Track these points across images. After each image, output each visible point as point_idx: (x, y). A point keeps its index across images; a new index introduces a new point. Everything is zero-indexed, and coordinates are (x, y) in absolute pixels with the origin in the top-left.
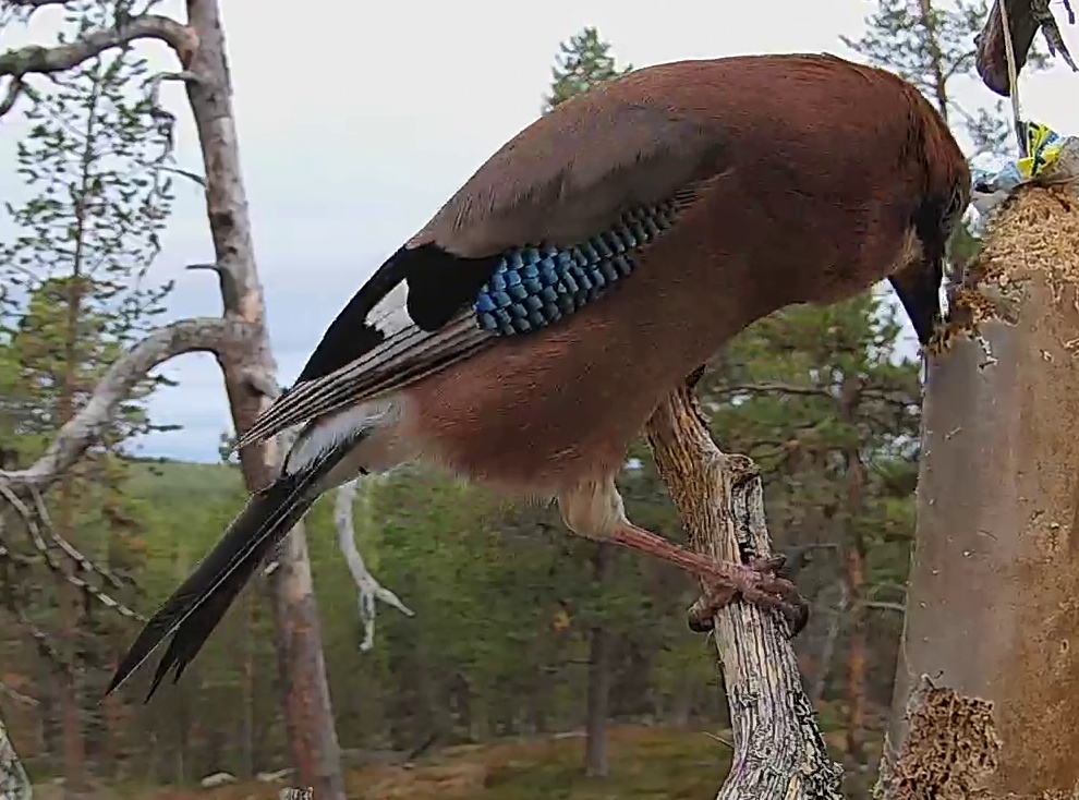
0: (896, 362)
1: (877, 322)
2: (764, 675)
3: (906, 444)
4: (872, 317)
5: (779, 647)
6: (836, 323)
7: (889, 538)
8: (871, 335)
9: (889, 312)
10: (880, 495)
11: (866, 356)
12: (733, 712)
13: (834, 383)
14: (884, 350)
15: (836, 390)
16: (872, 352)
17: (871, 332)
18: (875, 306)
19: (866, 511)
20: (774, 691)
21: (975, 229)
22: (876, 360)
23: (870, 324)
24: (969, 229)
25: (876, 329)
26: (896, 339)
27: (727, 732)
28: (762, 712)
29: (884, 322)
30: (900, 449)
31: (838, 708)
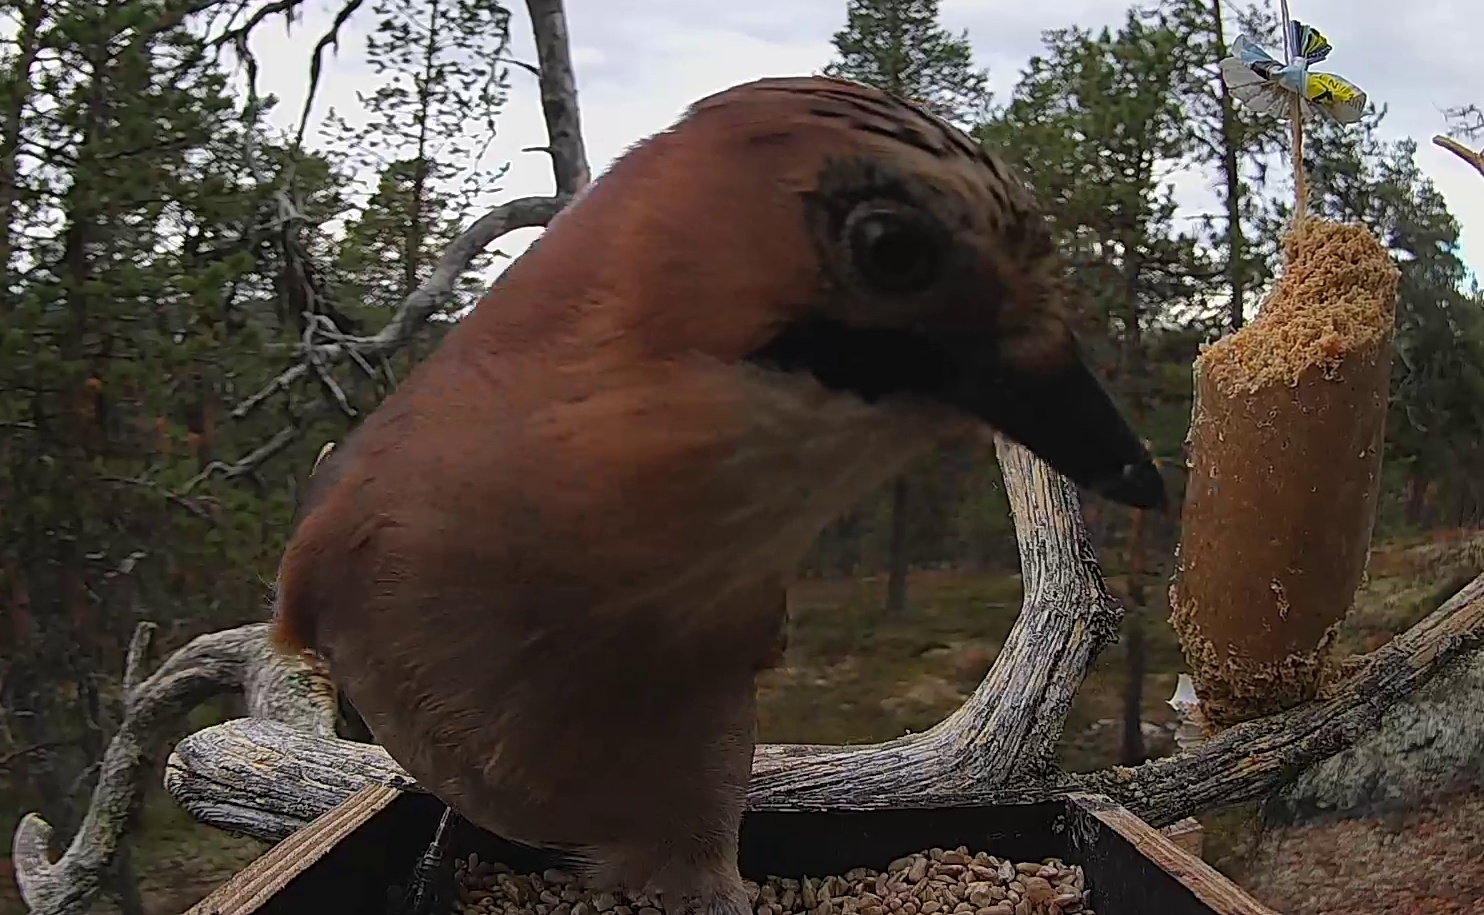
0: (1173, 237)
1: (1155, 200)
2: (1052, 524)
3: (1182, 312)
4: (1151, 196)
5: (1065, 499)
6: (1119, 202)
7: (1166, 400)
8: (1150, 212)
9: (1167, 192)
10: (1158, 360)
11: (1145, 232)
12: (1023, 558)
13: (1115, 256)
14: (1162, 226)
15: (1117, 262)
16: (1151, 227)
17: (1150, 209)
18: (1153, 186)
19: (1146, 374)
20: (1060, 537)
21: (1246, 116)
22: (1155, 235)
23: (1148, 202)
24: (1241, 115)
25: (1154, 207)
26: (1173, 214)
27: (1018, 576)
28: (1049, 559)
29: (1163, 201)
30: (1176, 317)
31: (1120, 555)
